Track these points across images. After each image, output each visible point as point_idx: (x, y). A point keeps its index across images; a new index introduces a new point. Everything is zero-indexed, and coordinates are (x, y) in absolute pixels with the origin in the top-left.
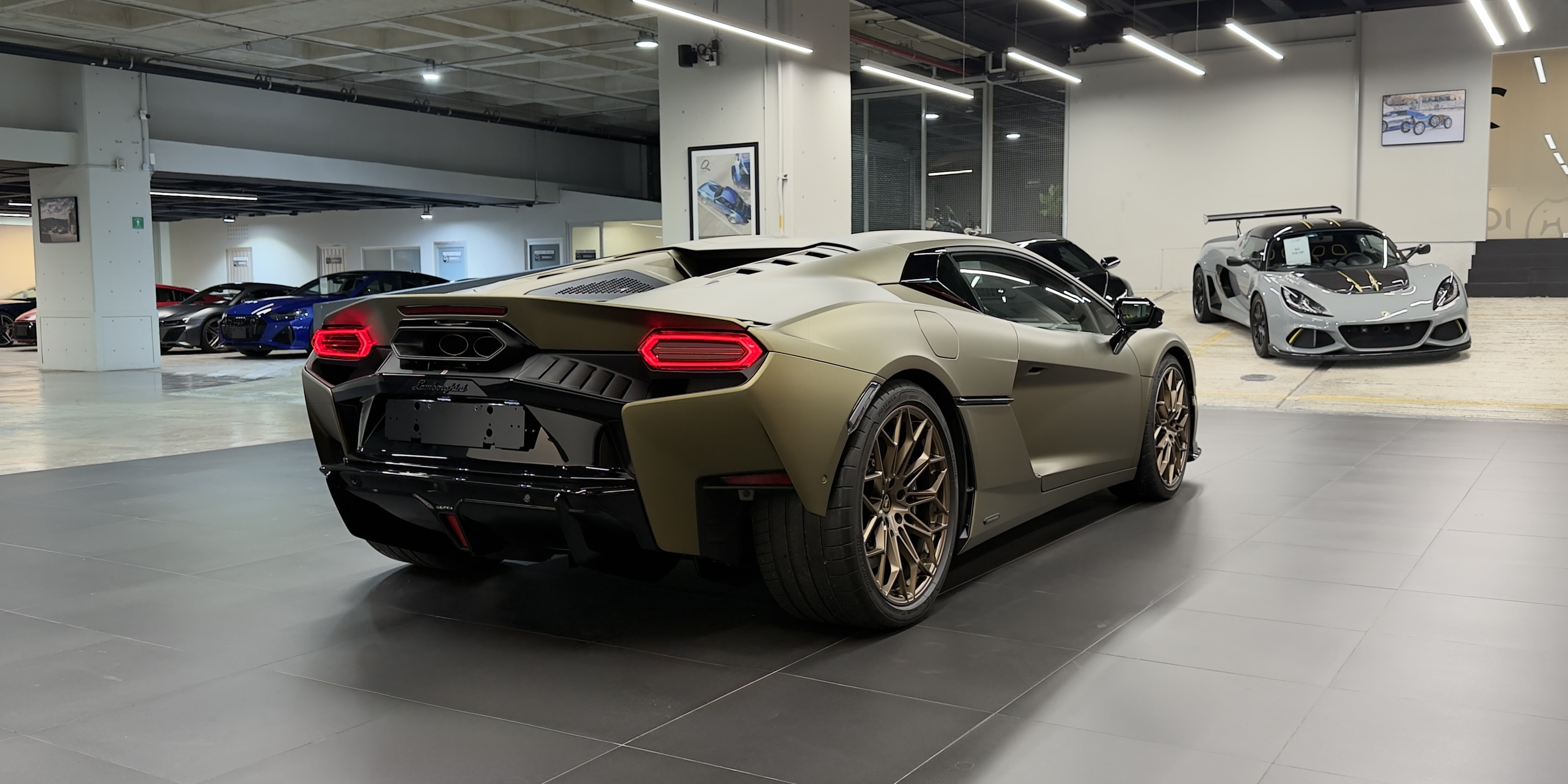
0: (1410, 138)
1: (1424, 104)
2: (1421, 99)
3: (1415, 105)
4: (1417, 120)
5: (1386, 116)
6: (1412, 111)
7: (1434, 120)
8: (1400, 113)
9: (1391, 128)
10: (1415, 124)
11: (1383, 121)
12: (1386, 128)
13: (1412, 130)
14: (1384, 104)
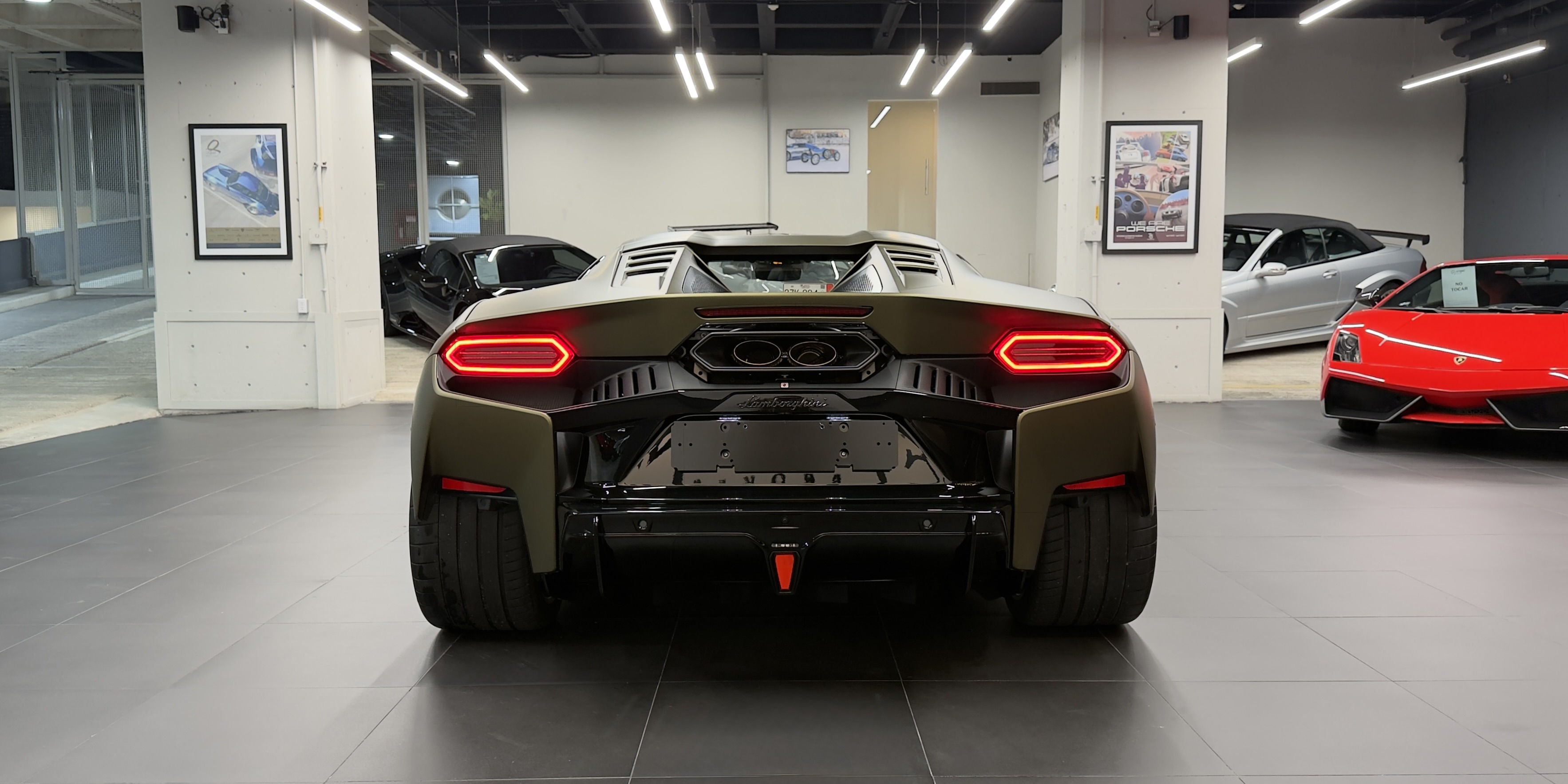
0: (808, 167)
1: (819, 139)
2: (816, 134)
3: (812, 139)
4: (813, 153)
5: (789, 147)
6: (809, 144)
7: (827, 153)
8: (800, 145)
9: (794, 157)
10: (812, 156)
11: (787, 152)
12: (790, 158)
13: (810, 161)
14: (788, 137)
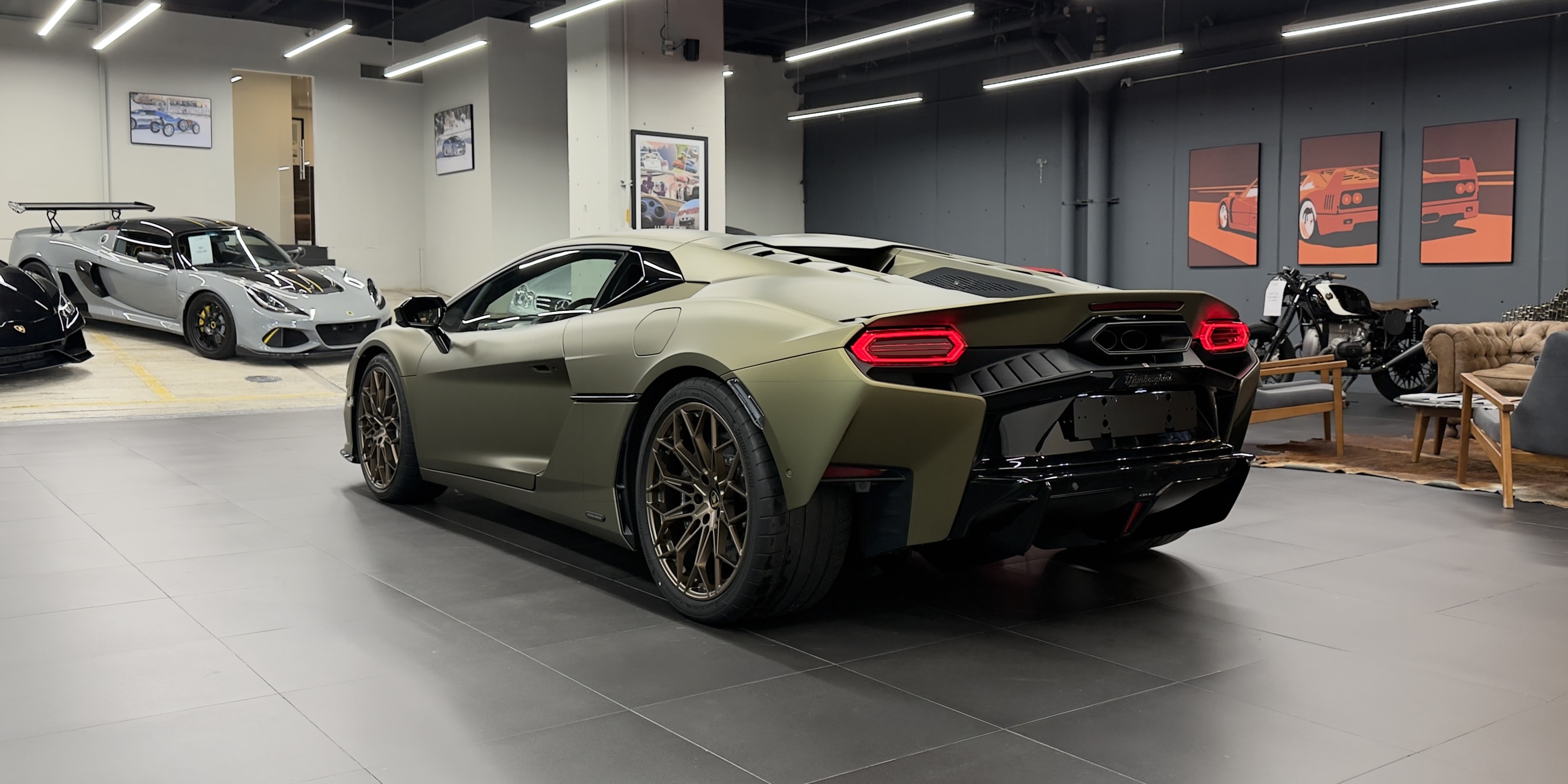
0: (159, 138)
1: (172, 107)
2: (169, 101)
3: (163, 106)
4: (165, 122)
5: (134, 113)
6: (160, 112)
7: (183, 124)
8: (148, 112)
9: (140, 126)
10: (164, 126)
11: (131, 118)
12: (134, 125)
13: (161, 131)
14: (132, 101)
